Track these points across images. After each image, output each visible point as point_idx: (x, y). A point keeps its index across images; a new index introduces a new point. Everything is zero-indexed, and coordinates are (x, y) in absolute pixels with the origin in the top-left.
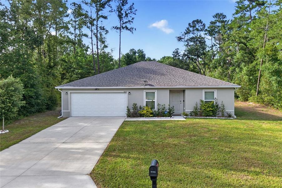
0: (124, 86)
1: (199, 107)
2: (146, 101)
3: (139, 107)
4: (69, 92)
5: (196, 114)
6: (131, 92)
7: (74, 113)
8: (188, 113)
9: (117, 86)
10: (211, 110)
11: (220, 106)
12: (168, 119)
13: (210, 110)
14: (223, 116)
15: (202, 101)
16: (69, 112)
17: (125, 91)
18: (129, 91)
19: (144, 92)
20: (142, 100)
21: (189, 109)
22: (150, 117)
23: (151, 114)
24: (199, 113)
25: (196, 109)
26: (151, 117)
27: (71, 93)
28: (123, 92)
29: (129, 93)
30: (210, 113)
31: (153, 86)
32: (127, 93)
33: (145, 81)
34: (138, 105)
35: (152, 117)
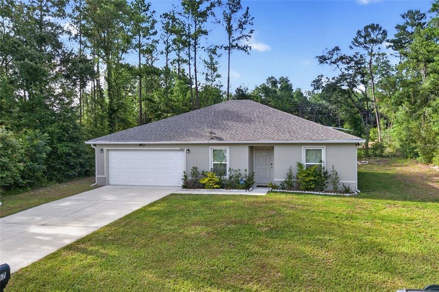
0: (179, 140)
1: (294, 174)
2: (214, 164)
3: (201, 173)
4: (105, 149)
5: (289, 186)
6: (192, 149)
7: (113, 180)
8: (278, 184)
9: (171, 139)
10: (313, 181)
11: (330, 173)
12: (243, 192)
13: (310, 180)
14: (335, 190)
15: (300, 165)
16: (105, 178)
17: (183, 147)
18: (188, 148)
19: (210, 150)
20: (207, 162)
21: (279, 178)
22: (214, 188)
23: (217, 184)
24: (294, 184)
25: (290, 176)
26: (216, 190)
27: (108, 150)
28: (179, 149)
29: (188, 150)
30: (311, 185)
31: (222, 140)
32: (185, 151)
33: (211, 133)
34: (200, 170)
35: (217, 188)
